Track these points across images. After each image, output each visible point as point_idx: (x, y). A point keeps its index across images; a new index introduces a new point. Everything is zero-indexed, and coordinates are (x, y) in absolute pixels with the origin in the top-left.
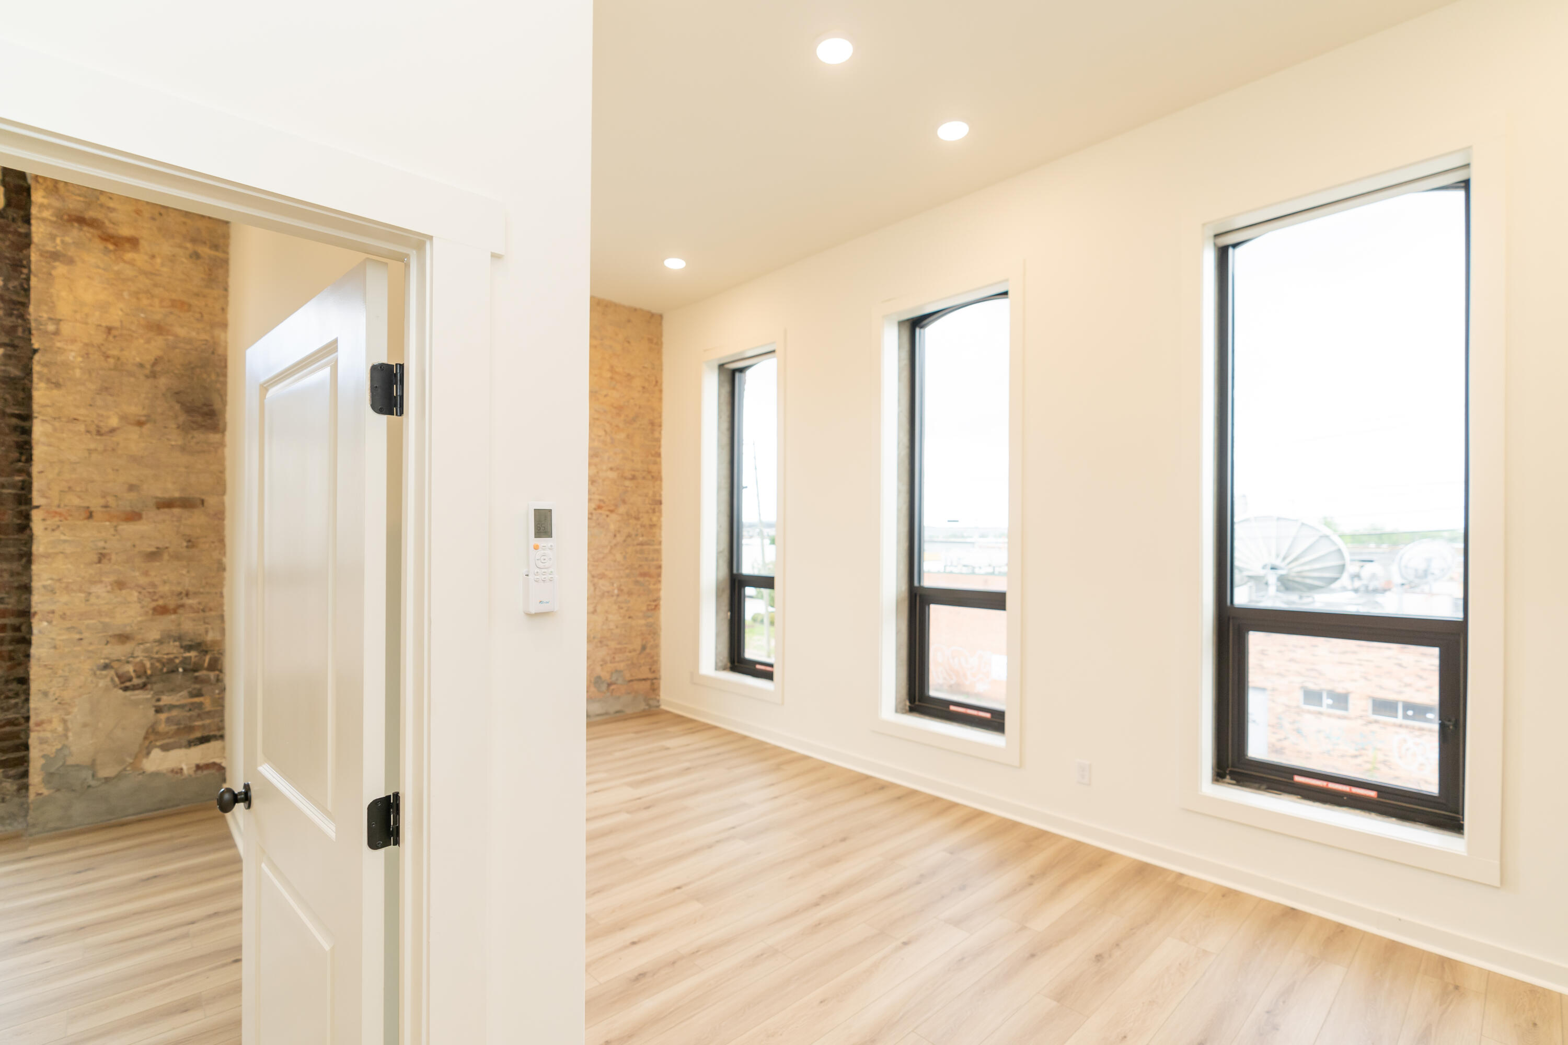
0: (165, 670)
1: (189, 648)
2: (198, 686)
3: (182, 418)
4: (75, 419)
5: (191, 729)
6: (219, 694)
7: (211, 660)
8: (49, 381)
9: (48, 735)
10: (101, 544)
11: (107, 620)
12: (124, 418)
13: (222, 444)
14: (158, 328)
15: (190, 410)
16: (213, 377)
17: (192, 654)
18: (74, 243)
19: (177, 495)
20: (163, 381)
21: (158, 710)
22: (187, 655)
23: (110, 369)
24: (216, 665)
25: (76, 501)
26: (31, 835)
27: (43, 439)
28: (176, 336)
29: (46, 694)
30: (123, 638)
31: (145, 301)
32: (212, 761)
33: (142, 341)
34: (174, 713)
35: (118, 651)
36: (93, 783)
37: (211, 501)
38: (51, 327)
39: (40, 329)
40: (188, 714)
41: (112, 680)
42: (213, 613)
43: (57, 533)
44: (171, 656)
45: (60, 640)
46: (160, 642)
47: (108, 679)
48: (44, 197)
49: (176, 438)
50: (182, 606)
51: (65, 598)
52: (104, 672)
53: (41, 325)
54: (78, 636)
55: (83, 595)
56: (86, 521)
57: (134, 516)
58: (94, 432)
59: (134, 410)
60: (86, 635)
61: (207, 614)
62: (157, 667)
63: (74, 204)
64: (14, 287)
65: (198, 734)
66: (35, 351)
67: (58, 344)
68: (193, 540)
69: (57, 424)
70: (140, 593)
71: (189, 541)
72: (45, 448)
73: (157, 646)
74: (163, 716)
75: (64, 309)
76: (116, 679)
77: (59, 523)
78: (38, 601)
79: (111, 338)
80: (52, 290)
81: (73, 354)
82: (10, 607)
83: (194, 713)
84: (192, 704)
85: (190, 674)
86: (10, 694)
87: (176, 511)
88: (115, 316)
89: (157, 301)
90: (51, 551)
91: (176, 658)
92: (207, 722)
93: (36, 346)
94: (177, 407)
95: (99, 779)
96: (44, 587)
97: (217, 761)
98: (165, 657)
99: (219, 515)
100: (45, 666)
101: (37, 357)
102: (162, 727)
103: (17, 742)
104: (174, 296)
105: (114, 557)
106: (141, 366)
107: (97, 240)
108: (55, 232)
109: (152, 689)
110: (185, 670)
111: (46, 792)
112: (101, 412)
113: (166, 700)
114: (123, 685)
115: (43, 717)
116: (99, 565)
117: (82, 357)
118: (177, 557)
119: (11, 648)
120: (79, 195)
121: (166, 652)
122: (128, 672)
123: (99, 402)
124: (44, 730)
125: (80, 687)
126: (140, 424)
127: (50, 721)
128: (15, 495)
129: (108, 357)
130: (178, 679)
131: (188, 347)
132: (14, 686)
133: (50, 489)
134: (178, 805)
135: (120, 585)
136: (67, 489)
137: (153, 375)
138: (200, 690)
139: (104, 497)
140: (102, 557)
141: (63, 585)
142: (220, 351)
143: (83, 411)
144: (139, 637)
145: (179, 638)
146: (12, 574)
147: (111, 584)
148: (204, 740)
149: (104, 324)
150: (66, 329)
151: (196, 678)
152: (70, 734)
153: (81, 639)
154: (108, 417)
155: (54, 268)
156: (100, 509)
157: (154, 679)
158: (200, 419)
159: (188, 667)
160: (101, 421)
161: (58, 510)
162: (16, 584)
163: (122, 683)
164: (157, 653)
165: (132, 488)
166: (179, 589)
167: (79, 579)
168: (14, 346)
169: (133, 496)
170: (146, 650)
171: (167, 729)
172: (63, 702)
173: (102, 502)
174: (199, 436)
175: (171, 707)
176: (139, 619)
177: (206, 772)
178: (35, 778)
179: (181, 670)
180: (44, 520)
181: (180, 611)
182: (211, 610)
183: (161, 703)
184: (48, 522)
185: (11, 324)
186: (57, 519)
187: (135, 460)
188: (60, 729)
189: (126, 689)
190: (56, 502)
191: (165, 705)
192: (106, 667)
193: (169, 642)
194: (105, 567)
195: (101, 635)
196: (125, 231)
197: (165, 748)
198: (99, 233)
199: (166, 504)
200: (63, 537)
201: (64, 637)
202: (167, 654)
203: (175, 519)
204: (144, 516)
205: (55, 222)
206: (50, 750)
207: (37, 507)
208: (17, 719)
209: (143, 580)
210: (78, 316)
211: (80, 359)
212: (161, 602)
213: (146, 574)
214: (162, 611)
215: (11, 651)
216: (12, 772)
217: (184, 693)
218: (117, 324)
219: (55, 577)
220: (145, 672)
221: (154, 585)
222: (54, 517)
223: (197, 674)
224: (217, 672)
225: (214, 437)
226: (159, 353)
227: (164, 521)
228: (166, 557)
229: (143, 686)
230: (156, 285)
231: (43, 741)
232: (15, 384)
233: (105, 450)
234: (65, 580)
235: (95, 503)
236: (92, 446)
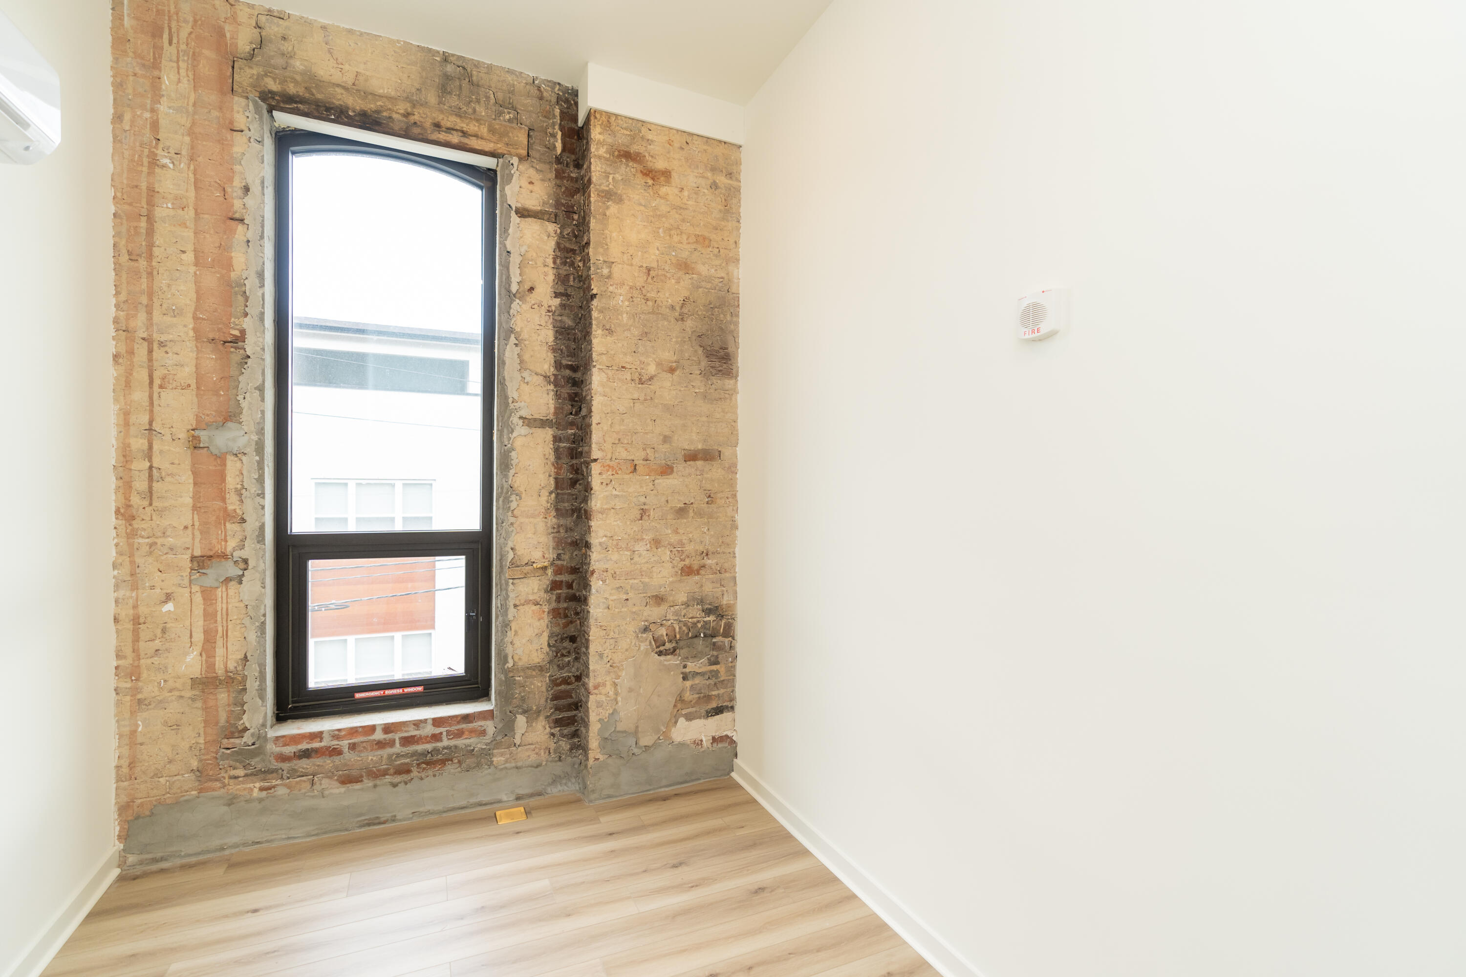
0: (690, 635)
1: (708, 612)
2: (715, 653)
3: (704, 363)
4: (623, 367)
5: (708, 698)
6: (732, 662)
7: (725, 624)
8: (604, 328)
9: (603, 698)
10: (643, 499)
11: (647, 580)
12: (659, 364)
13: (735, 391)
14: (685, 267)
15: (710, 354)
16: (729, 318)
17: (711, 618)
18: (622, 179)
19: (700, 447)
20: (689, 323)
21: (685, 678)
22: (707, 619)
23: (649, 313)
24: (729, 632)
25: (624, 455)
26: (591, 801)
27: (600, 389)
28: (699, 274)
29: (601, 656)
30: (659, 599)
31: (676, 238)
32: (725, 733)
33: (673, 281)
34: (697, 680)
35: (654, 613)
36: (636, 751)
37: (726, 452)
38: (605, 271)
39: (597, 273)
40: (707, 682)
41: (650, 642)
42: (727, 575)
43: (610, 487)
44: (695, 620)
45: (612, 600)
46: (687, 605)
47: (648, 643)
48: (600, 134)
49: (699, 384)
50: (704, 566)
51: (615, 557)
52: (644, 635)
53: (598, 269)
54: (625, 597)
55: (629, 553)
56: (631, 475)
57: (667, 470)
58: (637, 381)
59: (667, 356)
60: (631, 595)
61: (723, 576)
62: (684, 631)
63: (622, 139)
64: (568, 234)
65: (714, 705)
66: (593, 296)
67: (611, 289)
68: (712, 496)
69: (610, 373)
70: (671, 551)
71: (709, 496)
72: (602, 398)
73: (684, 609)
74: (688, 684)
75: (615, 252)
76: (653, 643)
77: (611, 477)
78: (597, 559)
79: (650, 278)
80: (606, 232)
81: (621, 298)
82: (565, 563)
83: (712, 682)
84: (711, 671)
85: (709, 639)
86: (564, 652)
87: (700, 463)
88: (652, 257)
89: (685, 237)
90: (605, 507)
91: (698, 622)
92: (722, 691)
93: (594, 292)
94: (700, 351)
95: (640, 748)
96: (600, 544)
97: (729, 734)
98: (690, 620)
99: (732, 469)
100: (601, 626)
101: (595, 302)
102: (688, 696)
103: (570, 700)
104: (698, 232)
105: (652, 513)
106: (672, 308)
107: (639, 175)
108: (608, 170)
109: (680, 655)
110: (705, 636)
111: (602, 758)
112: (643, 359)
113: (692, 666)
114: (658, 649)
115: (599, 680)
116: (640, 521)
117: (629, 300)
118: (700, 514)
119: (565, 605)
120: (626, 129)
121: (691, 615)
122: (662, 635)
123: (641, 349)
124: (600, 694)
125: (627, 650)
126: (672, 370)
127: (604, 685)
128: (569, 448)
129: (647, 300)
130: (700, 643)
131: (709, 286)
132: (567, 644)
133: (605, 442)
134: (699, 779)
135: (657, 543)
136: (617, 442)
137: (682, 318)
138: (717, 657)
139: (644, 449)
140: (643, 513)
141: (615, 542)
142: (733, 289)
143: (629, 359)
144: (671, 598)
145: (701, 602)
146: (568, 530)
147: (650, 542)
148: (719, 711)
149: (645, 265)
150: (616, 269)
151: (714, 644)
152: (619, 699)
153: (627, 600)
154: (648, 364)
155: (608, 208)
156: (641, 462)
157: (681, 643)
158: (717, 364)
159: (708, 632)
160: (643, 369)
161: (611, 464)
162: (569, 540)
163: (658, 647)
164: (684, 616)
165: (666, 439)
166: (701, 548)
167: (626, 536)
168: (567, 296)
169: (665, 448)
170: (676, 613)
171: (691, 698)
172: (614, 665)
173: (642, 454)
174: (717, 382)
175: (696, 674)
176: (671, 579)
177: (720, 745)
178: (594, 743)
179: (702, 635)
180: (600, 474)
181: (702, 572)
182: (726, 571)
183: (687, 670)
184: (604, 476)
185: (565, 273)
186: (610, 473)
187: (668, 409)
188: (611, 693)
189: (660, 654)
190: (609, 456)
191: (690, 672)
192: (646, 629)
193: (694, 605)
194: (646, 523)
195: (642, 595)
196: (660, 164)
197: (689, 718)
198: (640, 167)
199: (691, 457)
200: (615, 492)
201: (615, 597)
202: (692, 618)
203: (698, 473)
204: (675, 469)
205: (607, 159)
206: (605, 714)
207: (595, 460)
208: (569, 677)
209: (674, 539)
210: (625, 257)
211: (627, 303)
212: (687, 562)
213: (676, 531)
214: (688, 571)
215: (566, 609)
216: (566, 731)
217: (704, 660)
218: (654, 265)
219: (609, 535)
220: (676, 636)
221: (682, 545)
222: (608, 471)
223: (714, 640)
224: (730, 639)
225: (728, 383)
226: (686, 294)
227: (690, 475)
228: (691, 514)
229: (673, 652)
230: (683, 220)
231: (599, 705)
232: (568, 334)
233: (645, 400)
234: (616, 538)
235: (638, 455)
236: (636, 396)
